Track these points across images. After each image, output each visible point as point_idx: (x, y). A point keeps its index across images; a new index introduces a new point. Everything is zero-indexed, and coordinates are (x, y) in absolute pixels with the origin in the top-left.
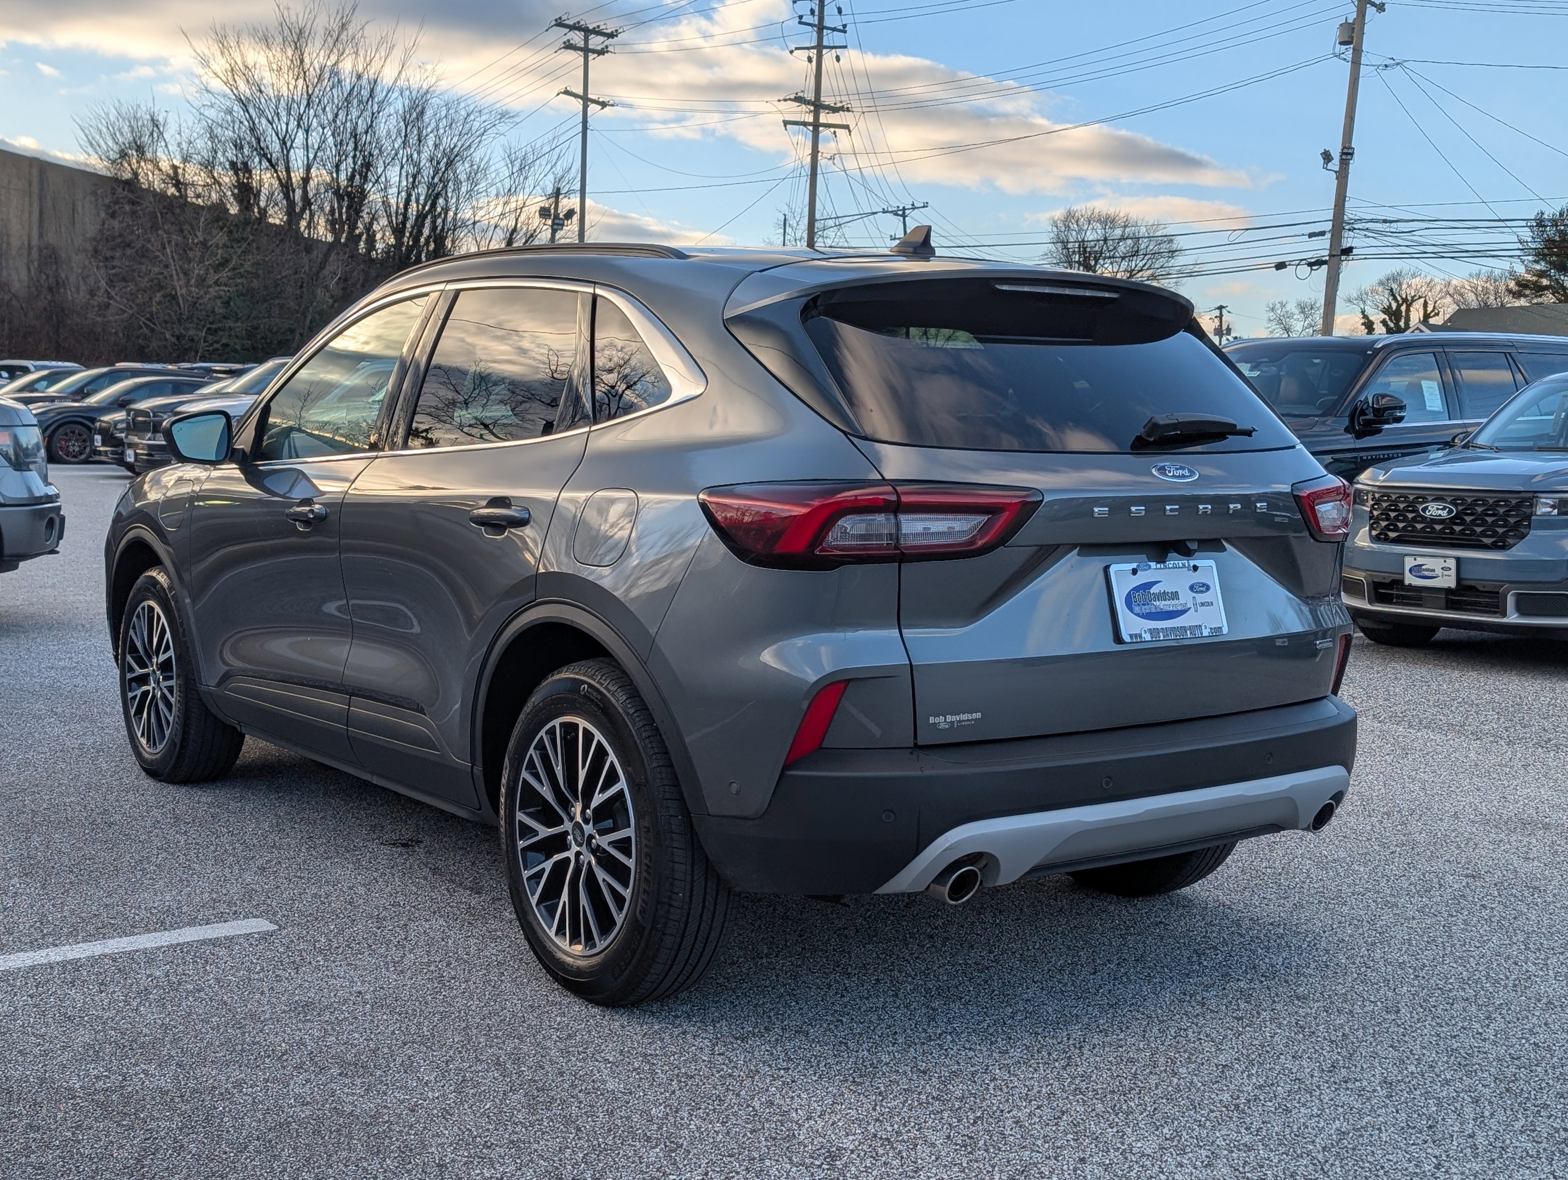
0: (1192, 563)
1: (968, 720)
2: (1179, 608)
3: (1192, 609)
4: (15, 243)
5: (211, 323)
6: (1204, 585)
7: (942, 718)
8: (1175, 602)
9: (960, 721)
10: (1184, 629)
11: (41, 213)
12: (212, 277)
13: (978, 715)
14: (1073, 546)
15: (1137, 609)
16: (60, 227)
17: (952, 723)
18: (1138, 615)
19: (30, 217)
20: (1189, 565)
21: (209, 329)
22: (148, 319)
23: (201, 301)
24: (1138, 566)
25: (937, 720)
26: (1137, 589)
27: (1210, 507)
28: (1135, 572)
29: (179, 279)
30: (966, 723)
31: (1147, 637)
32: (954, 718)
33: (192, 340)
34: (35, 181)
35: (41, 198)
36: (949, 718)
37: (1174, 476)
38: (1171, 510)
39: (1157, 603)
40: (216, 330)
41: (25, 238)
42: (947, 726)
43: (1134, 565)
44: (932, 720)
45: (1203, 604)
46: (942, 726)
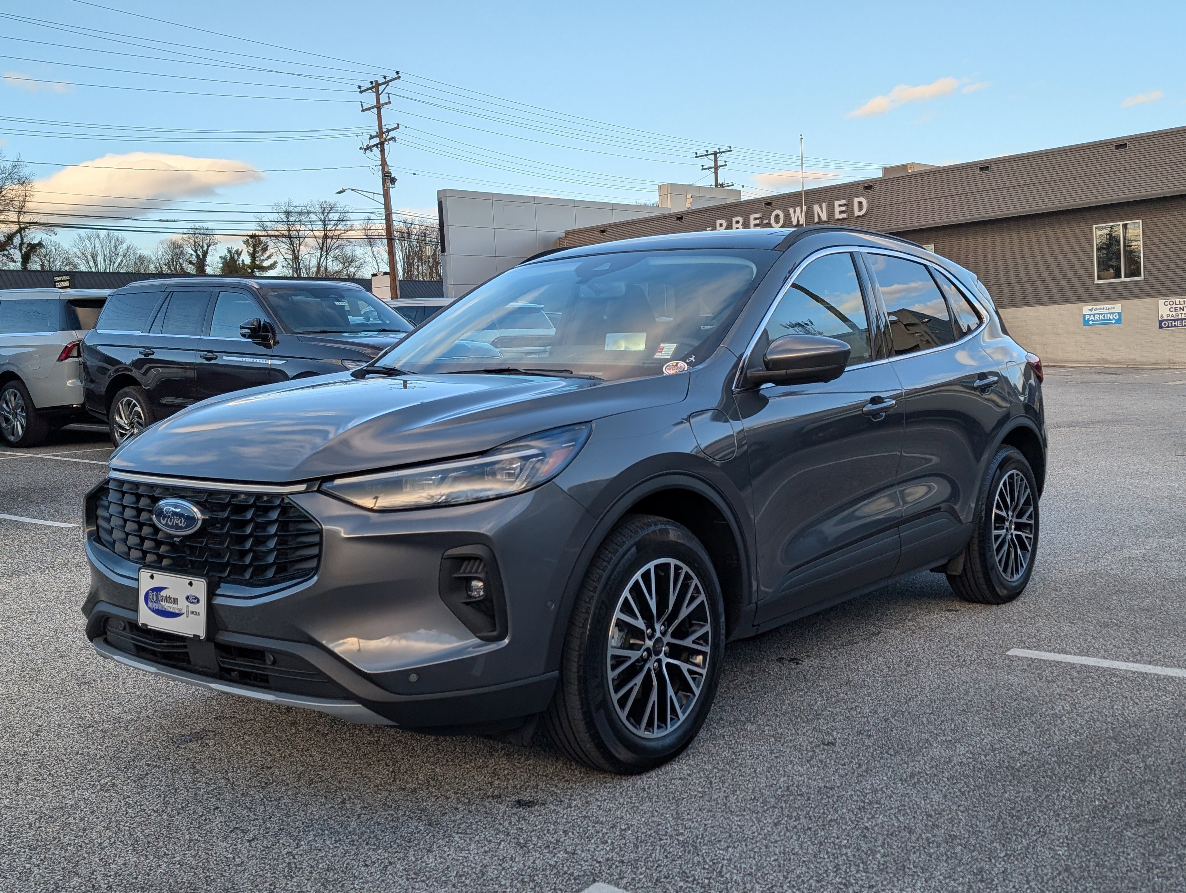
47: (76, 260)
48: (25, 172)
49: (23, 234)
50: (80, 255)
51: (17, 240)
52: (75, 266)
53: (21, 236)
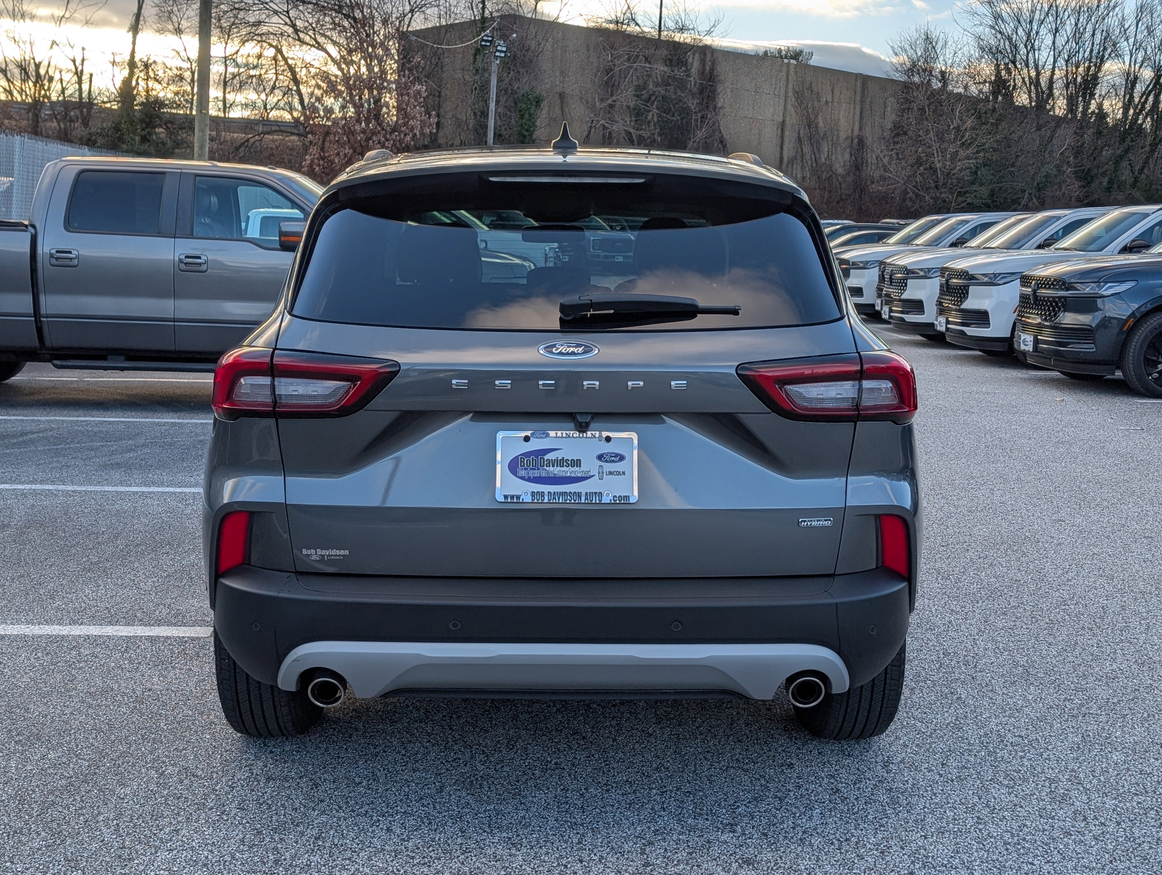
0: (605, 434)
1: (336, 555)
2: (579, 475)
3: (597, 477)
4: (843, 135)
5: (961, 188)
6: (617, 455)
7: (313, 551)
8: (576, 469)
9: (329, 555)
10: (579, 495)
11: (861, 113)
12: (962, 153)
13: (347, 552)
14: (466, 413)
15: (522, 473)
16: (874, 123)
17: (323, 556)
18: (523, 478)
19: (854, 117)
20: (600, 436)
21: (960, 192)
22: (914, 186)
23: (953, 172)
24: (532, 434)
25: (309, 552)
26: (528, 454)
27: (597, 383)
28: (527, 439)
29: (938, 156)
30: (337, 558)
31: (528, 499)
32: (324, 552)
33: (945, 201)
34: (859, 90)
35: (862, 102)
36: (319, 552)
37: (560, 353)
38: (544, 385)
39: (551, 469)
40: (965, 193)
41: (850, 131)
42: (318, 559)
43: (528, 433)
44: (305, 552)
45: (611, 473)
46: (314, 558)
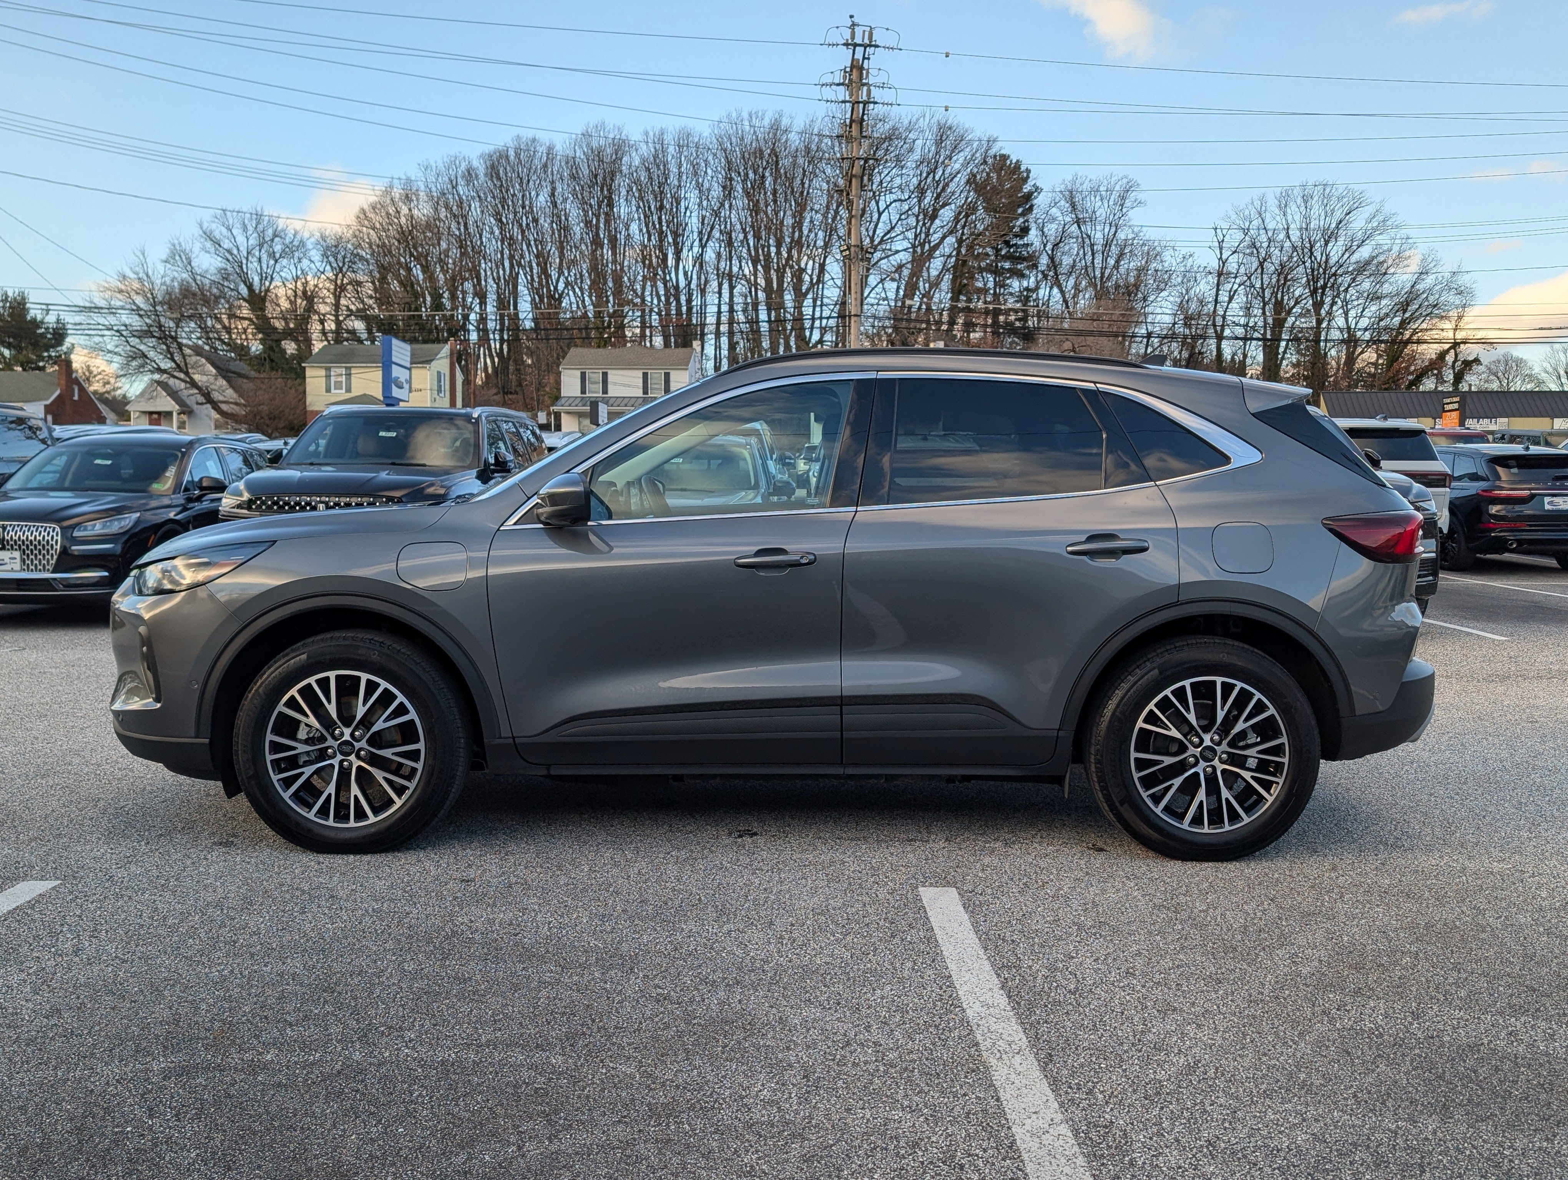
47: (1544, 376)
48: (1464, 280)
49: (1458, 350)
50: (1551, 370)
51: (1450, 358)
52: (1540, 382)
53: (1456, 352)
